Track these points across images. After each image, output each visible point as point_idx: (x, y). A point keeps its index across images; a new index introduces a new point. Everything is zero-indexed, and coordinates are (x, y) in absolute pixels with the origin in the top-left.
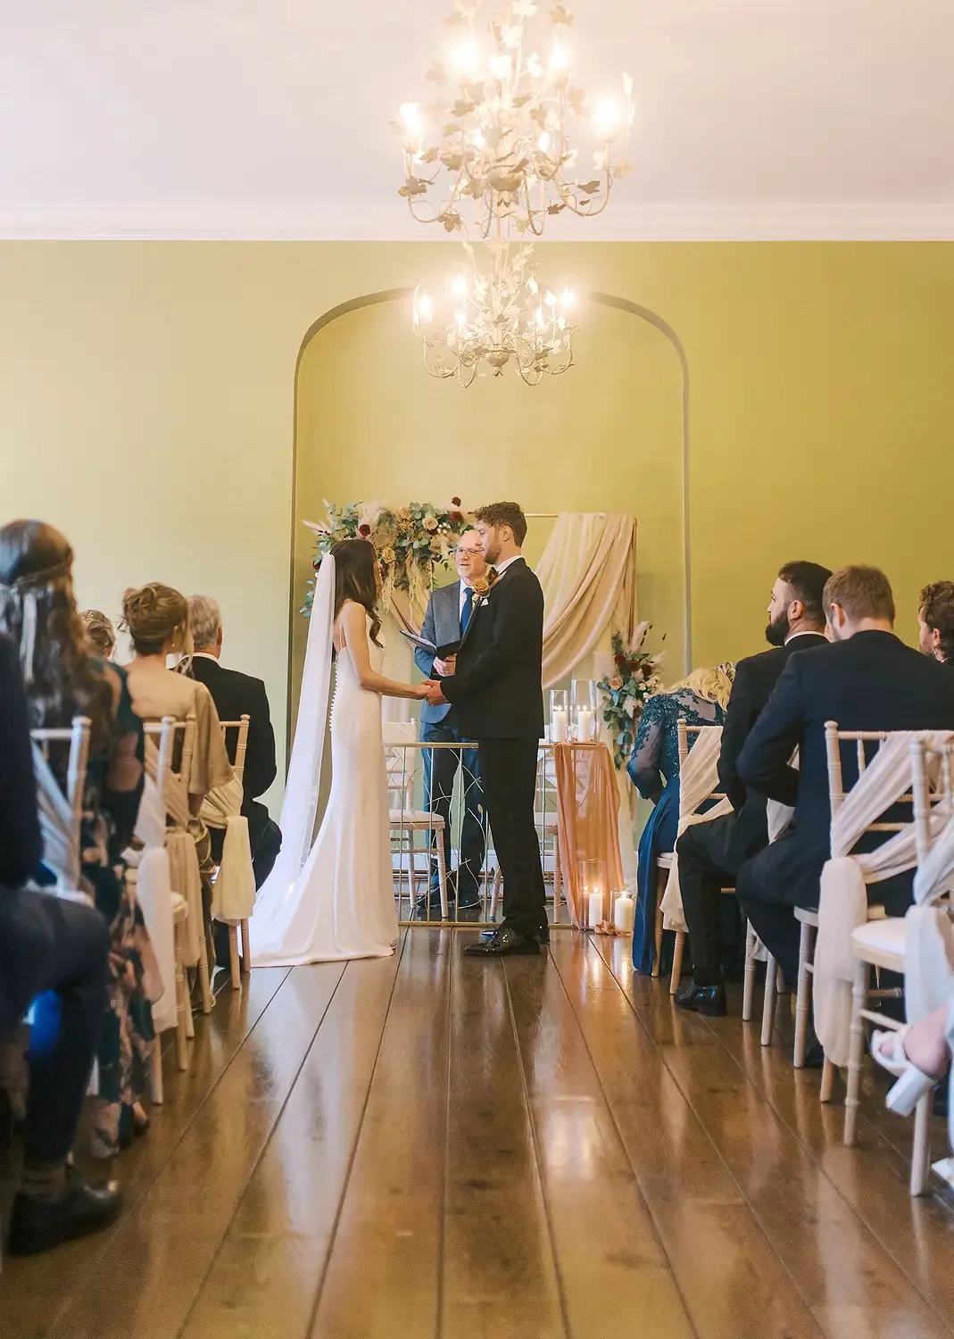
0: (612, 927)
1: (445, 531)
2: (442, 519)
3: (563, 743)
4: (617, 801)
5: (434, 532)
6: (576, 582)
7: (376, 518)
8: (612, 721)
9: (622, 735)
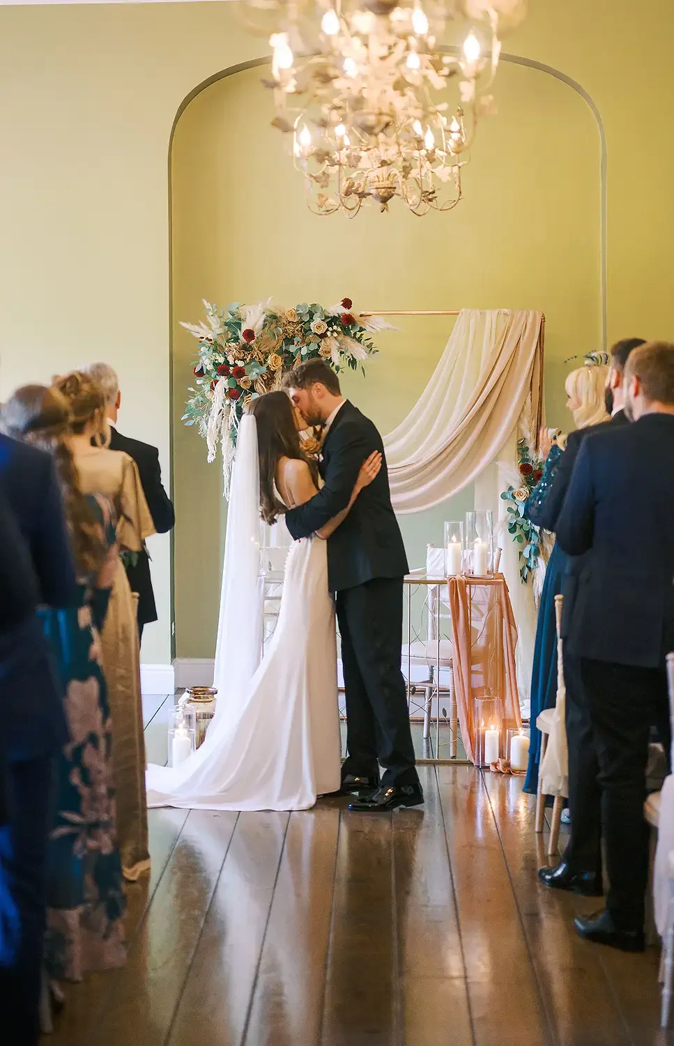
0: (508, 765)
1: (335, 334)
2: (331, 321)
3: (458, 577)
4: (514, 637)
5: (323, 336)
6: (479, 385)
7: (261, 323)
8: (517, 534)
9: (528, 547)
